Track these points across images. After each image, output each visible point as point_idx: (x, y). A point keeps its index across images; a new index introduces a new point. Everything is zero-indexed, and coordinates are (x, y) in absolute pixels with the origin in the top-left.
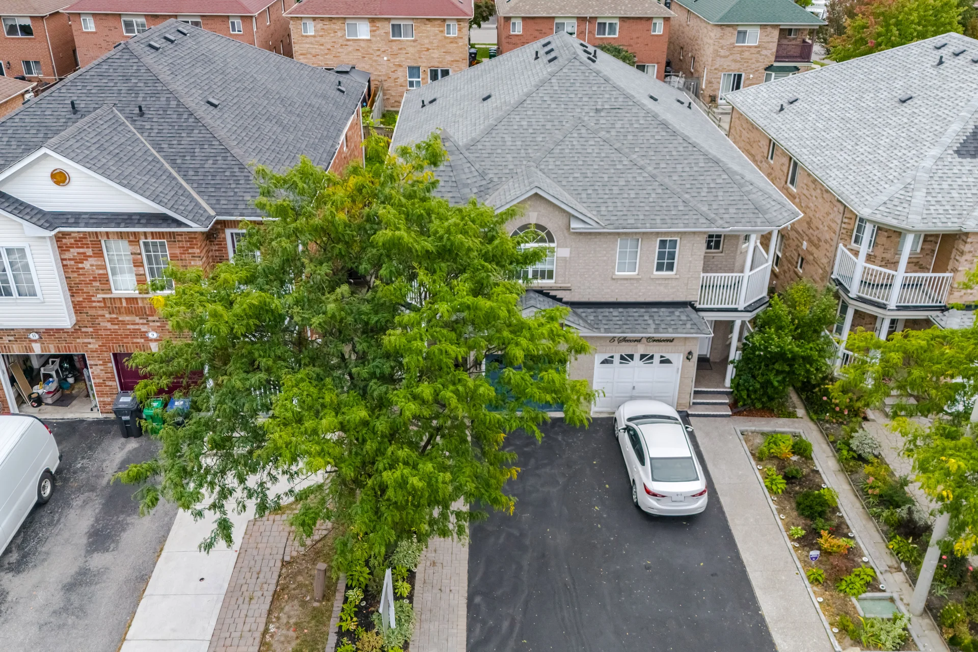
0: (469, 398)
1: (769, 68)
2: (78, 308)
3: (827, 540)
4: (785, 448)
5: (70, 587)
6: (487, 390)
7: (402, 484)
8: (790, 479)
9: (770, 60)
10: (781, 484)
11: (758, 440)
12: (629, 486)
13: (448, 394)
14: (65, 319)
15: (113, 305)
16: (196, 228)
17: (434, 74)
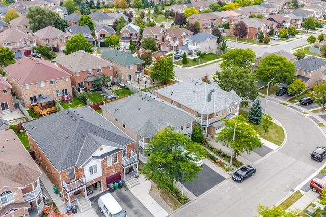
1: (136, 73)
2: (103, 172)
3: (217, 161)
14: (101, 174)
15: (108, 169)
17: (63, 91)
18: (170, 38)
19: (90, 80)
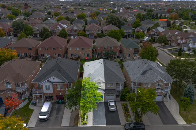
0: (93, 99)
1: (133, 53)
2: (53, 91)
3: (127, 113)
4: (125, 105)
5: (56, 118)
6: (94, 99)
7: (88, 106)
8: (125, 108)
9: (134, 52)
10: (124, 108)
11: (123, 104)
12: (109, 108)
13: (91, 99)
14: (52, 92)
15: (57, 91)
16: (66, 83)
17: (87, 54)
18: (179, 37)
19: (104, 52)
